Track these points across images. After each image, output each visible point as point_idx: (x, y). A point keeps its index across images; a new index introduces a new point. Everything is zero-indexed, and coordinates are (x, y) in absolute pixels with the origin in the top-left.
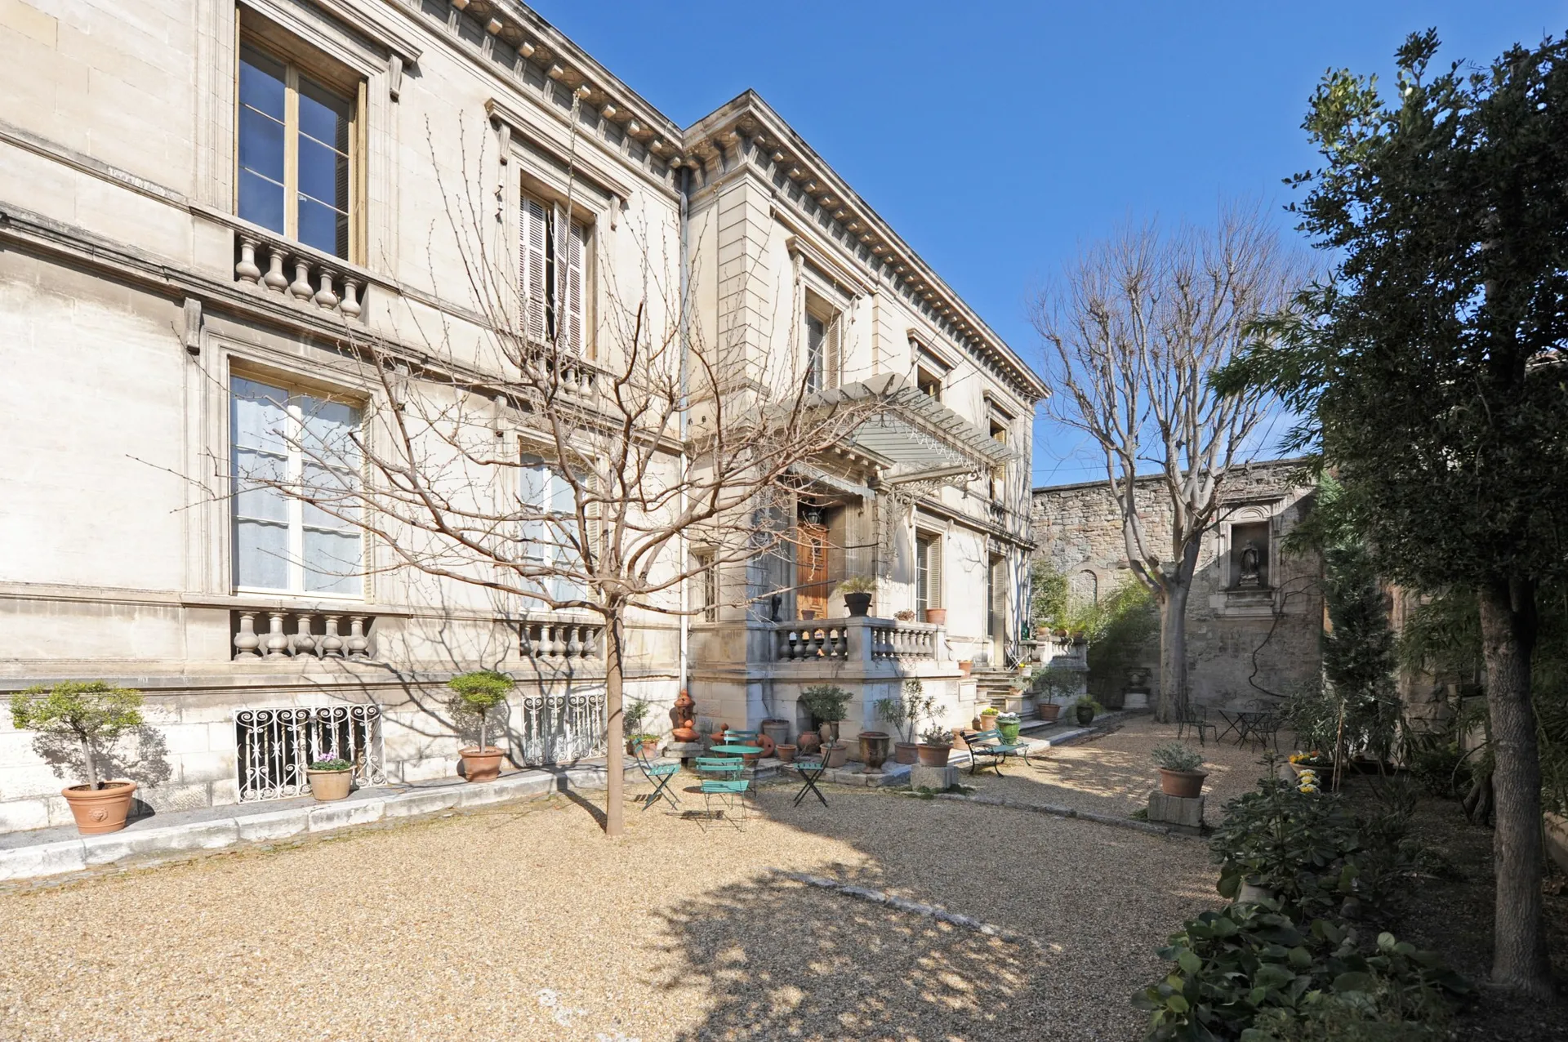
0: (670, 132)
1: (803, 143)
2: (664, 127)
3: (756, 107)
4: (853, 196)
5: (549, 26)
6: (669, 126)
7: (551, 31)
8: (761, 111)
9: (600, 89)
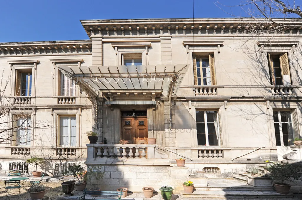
0: (88, 42)
1: (103, 20)
2: (86, 42)
3: (84, 23)
4: (130, 21)
5: (55, 41)
6: (87, 41)
7: (56, 42)
8: (86, 23)
9: (70, 45)
